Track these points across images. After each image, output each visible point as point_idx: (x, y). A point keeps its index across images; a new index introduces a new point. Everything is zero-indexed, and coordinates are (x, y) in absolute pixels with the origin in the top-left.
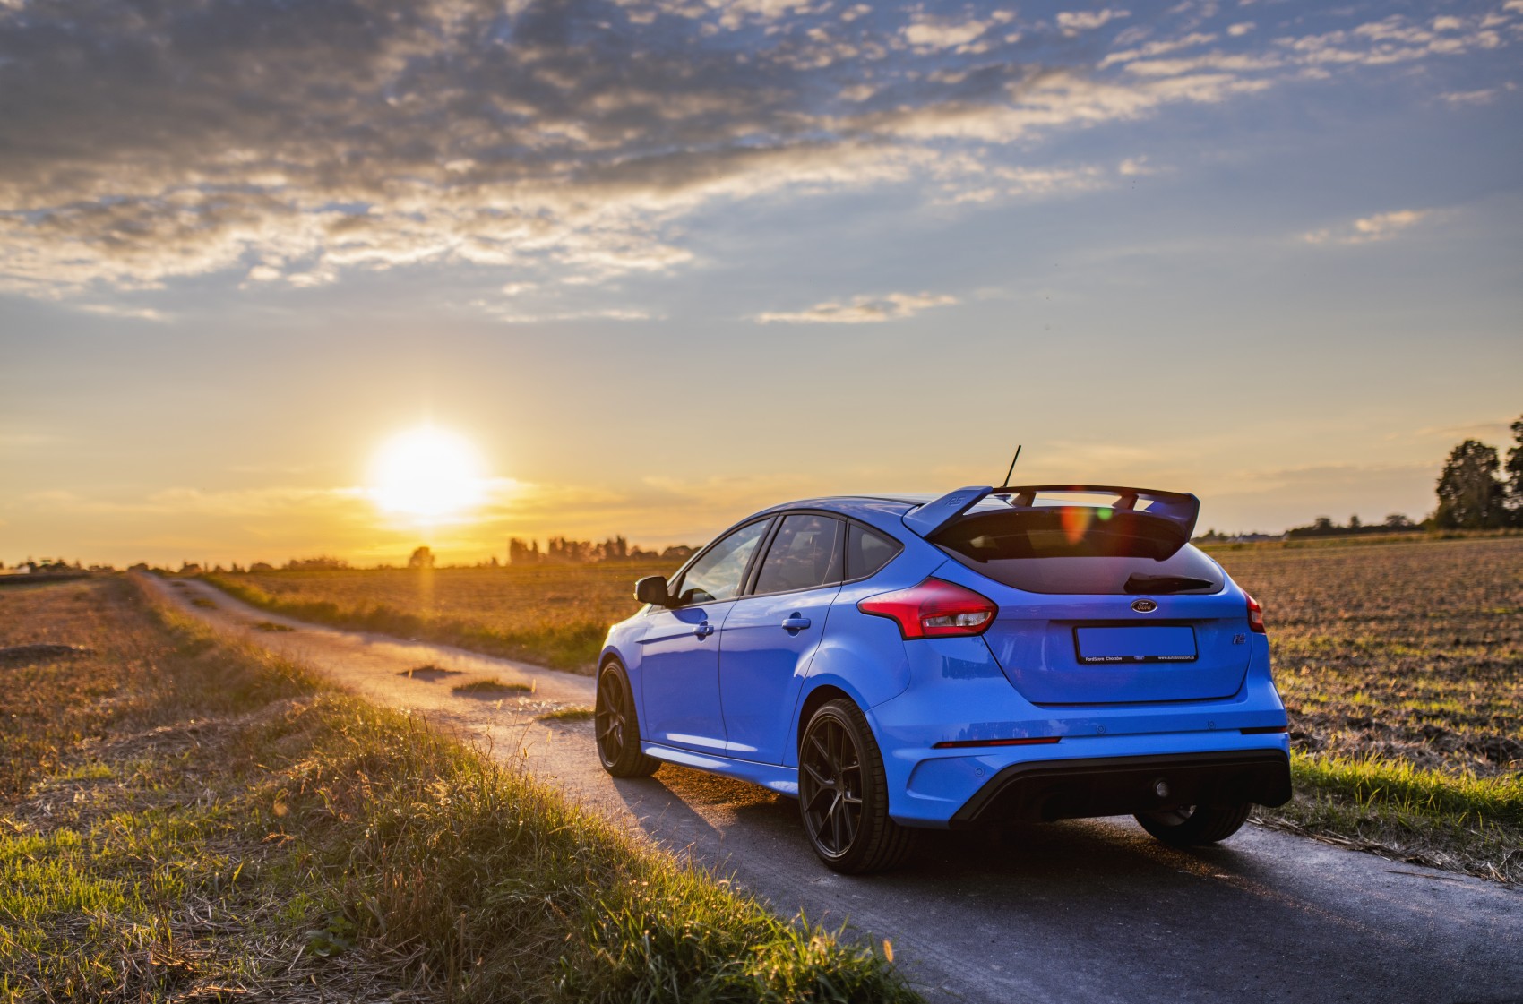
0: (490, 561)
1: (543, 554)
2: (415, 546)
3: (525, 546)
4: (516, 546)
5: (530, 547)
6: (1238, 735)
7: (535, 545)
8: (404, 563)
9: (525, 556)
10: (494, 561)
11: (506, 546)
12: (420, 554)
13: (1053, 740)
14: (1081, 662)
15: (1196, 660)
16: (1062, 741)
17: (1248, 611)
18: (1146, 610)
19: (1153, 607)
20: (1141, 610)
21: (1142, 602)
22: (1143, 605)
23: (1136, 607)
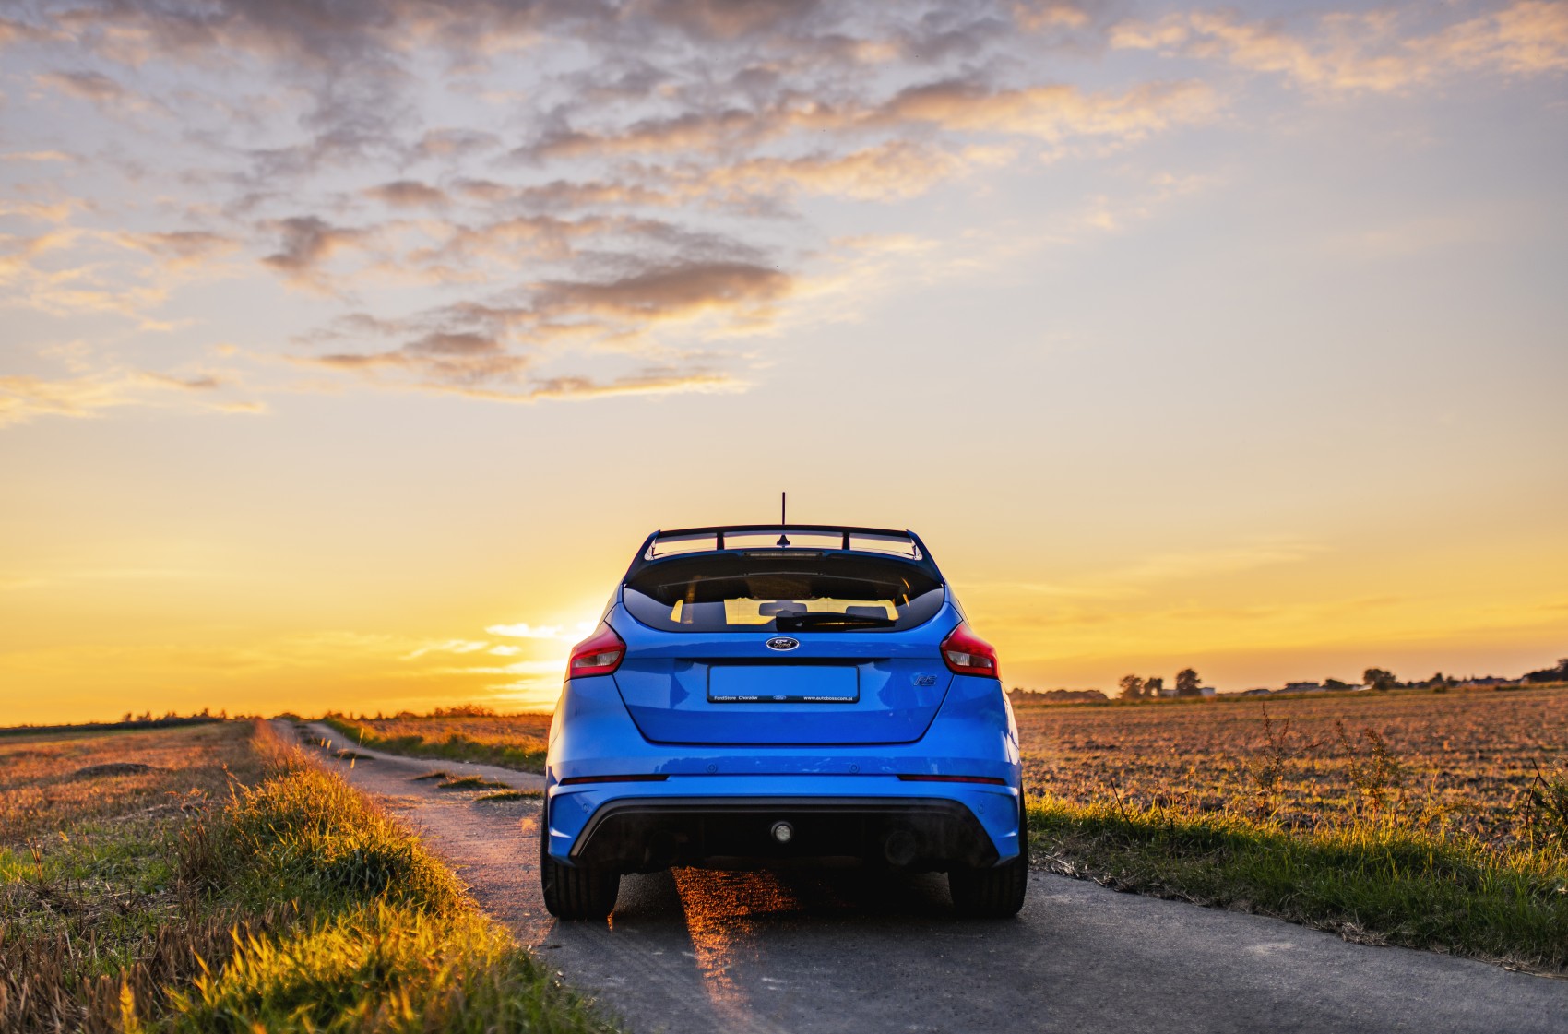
6: (893, 781)
13: (660, 777)
14: (711, 701)
15: (856, 701)
16: (670, 779)
17: (942, 651)
18: (785, 647)
19: (793, 645)
20: (778, 648)
21: (780, 639)
22: (781, 643)
23: (772, 645)
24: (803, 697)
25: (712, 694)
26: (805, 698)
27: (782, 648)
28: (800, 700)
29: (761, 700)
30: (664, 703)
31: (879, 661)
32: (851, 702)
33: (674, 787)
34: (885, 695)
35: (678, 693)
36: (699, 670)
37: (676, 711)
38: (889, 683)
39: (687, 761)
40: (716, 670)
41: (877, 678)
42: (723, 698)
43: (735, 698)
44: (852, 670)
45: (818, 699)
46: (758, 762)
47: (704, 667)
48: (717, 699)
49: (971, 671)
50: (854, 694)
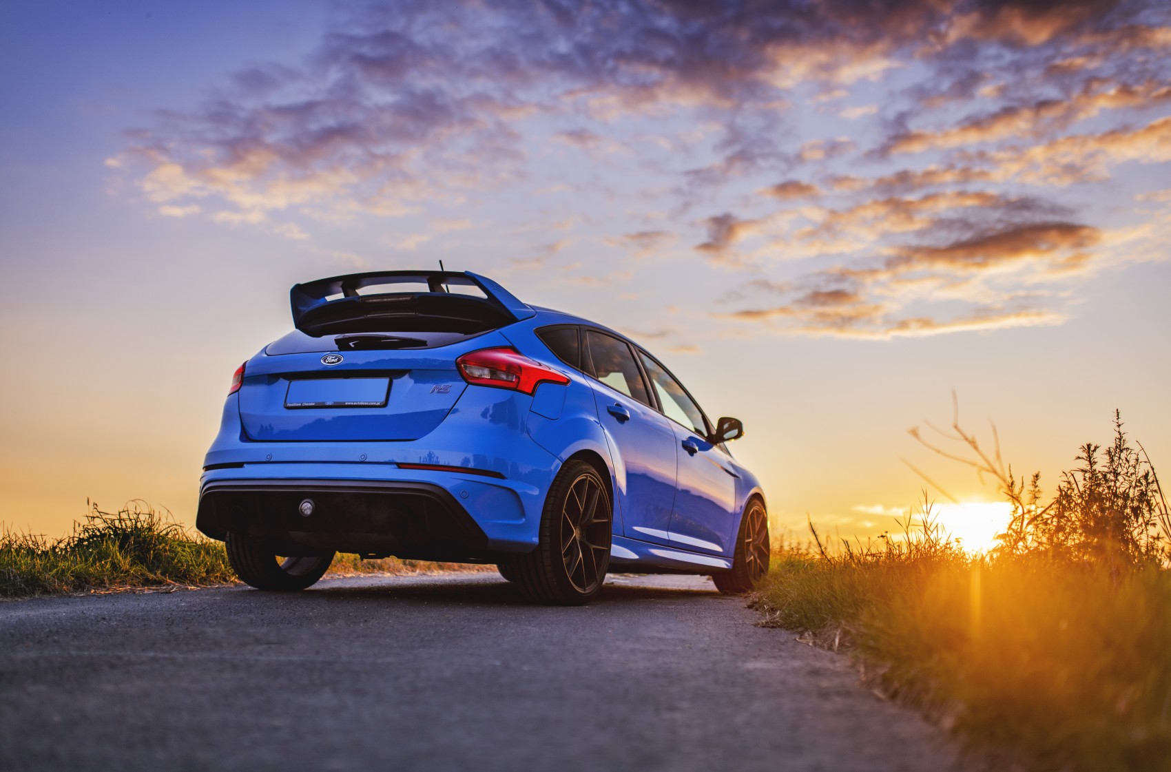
13: (240, 465)
14: (285, 407)
15: (384, 405)
16: (245, 465)
17: (458, 365)
18: (333, 363)
19: (339, 360)
20: (329, 364)
21: (330, 356)
22: (330, 359)
23: (325, 362)
24: (345, 403)
25: (287, 402)
26: (347, 404)
27: (331, 363)
28: (343, 406)
29: (317, 406)
32: (379, 407)
33: (246, 472)
35: (269, 402)
36: (283, 383)
37: (267, 416)
38: (412, 391)
40: (293, 384)
41: (405, 386)
42: (293, 405)
43: (300, 405)
44: (384, 382)
45: (356, 404)
47: (288, 381)
48: (290, 405)
49: (489, 382)
50: (383, 399)
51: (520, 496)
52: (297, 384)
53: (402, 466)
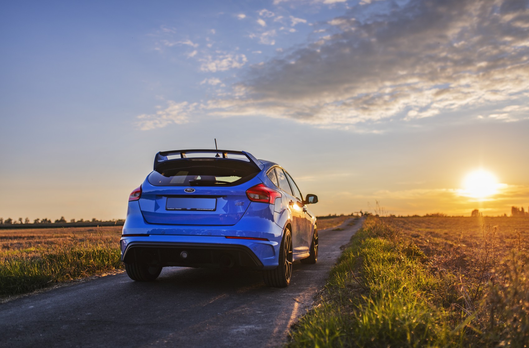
0: (503, 215)
1: (527, 213)
2: (473, 209)
3: (519, 209)
4: (514, 210)
5: (520, 210)
6: (223, 238)
7: (523, 209)
8: (470, 215)
9: (518, 213)
10: (505, 215)
11: (510, 209)
12: (475, 212)
13: (147, 235)
14: (167, 210)
15: (215, 210)
16: (150, 236)
17: (247, 193)
18: (190, 192)
19: (193, 191)
20: (188, 192)
21: (189, 189)
22: (188, 190)
23: (186, 191)
24: (196, 209)
25: (167, 207)
26: (197, 209)
27: (189, 192)
28: (195, 210)
29: (183, 210)
30: (152, 210)
31: (224, 197)
32: (212, 211)
33: (151, 239)
34: (225, 208)
35: (157, 207)
36: (164, 199)
37: (156, 213)
38: (227, 204)
39: (158, 230)
40: (169, 199)
41: (223, 202)
42: (170, 209)
43: (174, 209)
44: (214, 200)
45: (201, 209)
46: (184, 231)
47: (166, 198)
48: (169, 209)
49: (259, 201)
50: (214, 208)
51: (274, 247)
52: (170, 199)
53: (228, 237)
